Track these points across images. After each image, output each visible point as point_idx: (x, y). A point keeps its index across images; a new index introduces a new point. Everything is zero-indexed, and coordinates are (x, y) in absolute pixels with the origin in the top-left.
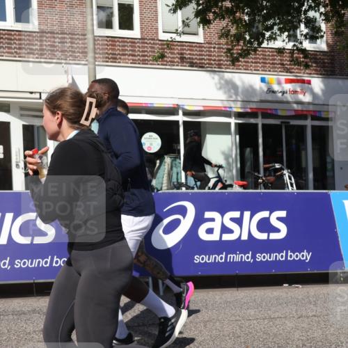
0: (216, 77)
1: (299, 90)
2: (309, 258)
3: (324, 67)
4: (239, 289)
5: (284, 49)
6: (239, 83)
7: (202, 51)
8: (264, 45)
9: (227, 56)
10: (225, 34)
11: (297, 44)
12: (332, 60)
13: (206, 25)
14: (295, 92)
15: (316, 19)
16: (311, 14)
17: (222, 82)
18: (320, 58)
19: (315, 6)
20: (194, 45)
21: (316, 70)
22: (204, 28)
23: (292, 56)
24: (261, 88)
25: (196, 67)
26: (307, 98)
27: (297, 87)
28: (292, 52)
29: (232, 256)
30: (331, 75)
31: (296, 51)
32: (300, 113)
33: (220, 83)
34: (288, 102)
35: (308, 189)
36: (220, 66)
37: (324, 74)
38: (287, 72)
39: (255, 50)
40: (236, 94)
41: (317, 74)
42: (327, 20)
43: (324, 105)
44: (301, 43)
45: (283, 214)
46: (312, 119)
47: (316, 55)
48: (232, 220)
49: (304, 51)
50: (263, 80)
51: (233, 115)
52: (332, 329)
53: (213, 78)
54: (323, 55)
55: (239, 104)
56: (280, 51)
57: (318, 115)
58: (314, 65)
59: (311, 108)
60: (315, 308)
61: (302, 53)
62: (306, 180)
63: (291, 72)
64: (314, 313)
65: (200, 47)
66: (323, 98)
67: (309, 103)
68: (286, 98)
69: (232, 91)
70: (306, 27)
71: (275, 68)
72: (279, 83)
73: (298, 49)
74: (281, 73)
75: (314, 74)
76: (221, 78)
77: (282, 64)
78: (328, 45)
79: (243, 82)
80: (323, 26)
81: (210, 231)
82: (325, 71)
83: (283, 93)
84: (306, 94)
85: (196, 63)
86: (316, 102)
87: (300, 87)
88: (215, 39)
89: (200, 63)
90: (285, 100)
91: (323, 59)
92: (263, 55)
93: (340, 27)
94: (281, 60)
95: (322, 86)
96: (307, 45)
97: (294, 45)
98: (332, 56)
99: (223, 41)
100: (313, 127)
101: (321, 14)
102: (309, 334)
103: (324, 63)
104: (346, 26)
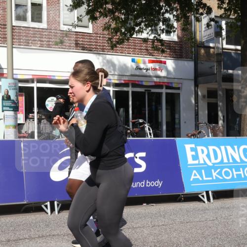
0: (101, 58)
1: (157, 67)
2: (160, 185)
3: (175, 52)
5: (148, 39)
6: (116, 62)
7: (91, 39)
8: (134, 36)
9: (108, 43)
10: (107, 27)
11: (156, 36)
12: (181, 47)
13: (94, 21)
14: (155, 69)
15: (170, 19)
16: (167, 15)
17: (105, 61)
18: (173, 46)
19: (170, 11)
20: (85, 34)
21: (170, 54)
22: (92, 22)
23: (153, 44)
24: (131, 66)
25: (87, 50)
26: (163, 74)
27: (157, 66)
28: (153, 41)
30: (180, 58)
31: (156, 41)
32: (158, 84)
33: (103, 62)
34: (150, 76)
35: (162, 137)
36: (103, 50)
37: (175, 57)
38: (150, 55)
39: (128, 40)
40: (114, 70)
41: (171, 57)
42: (178, 20)
43: (174, 78)
44: (159, 35)
45: (143, 154)
46: (166, 88)
47: (170, 44)
49: (161, 41)
50: (133, 61)
51: (111, 85)
52: (175, 234)
53: (98, 59)
54: (175, 44)
55: (116, 77)
56: (145, 40)
57: (170, 85)
58: (169, 51)
59: (166, 80)
60: (164, 220)
61: (160, 42)
62: (162, 131)
63: (153, 56)
64: (163, 223)
65: (89, 36)
66: (174, 73)
67: (164, 77)
68: (149, 73)
69: (112, 68)
70: (163, 24)
71: (142, 52)
72: (144, 63)
73: (157, 39)
74: (145, 56)
75: (168, 57)
76: (104, 59)
77: (147, 50)
78: (178, 37)
79: (119, 62)
80: (175, 24)
82: (176, 55)
83: (147, 70)
84: (163, 71)
85: (87, 47)
86: (169, 76)
87: (158, 65)
88: (100, 31)
89: (89, 48)
90: (148, 75)
91: (175, 47)
92: (134, 43)
93: (186, 25)
94: (146, 47)
95: (173, 65)
96: (164, 37)
97: (155, 37)
98: (180, 45)
99: (106, 32)
100: (167, 94)
101: (174, 15)
102: (159, 238)
103: (175, 49)
104: (191, 24)
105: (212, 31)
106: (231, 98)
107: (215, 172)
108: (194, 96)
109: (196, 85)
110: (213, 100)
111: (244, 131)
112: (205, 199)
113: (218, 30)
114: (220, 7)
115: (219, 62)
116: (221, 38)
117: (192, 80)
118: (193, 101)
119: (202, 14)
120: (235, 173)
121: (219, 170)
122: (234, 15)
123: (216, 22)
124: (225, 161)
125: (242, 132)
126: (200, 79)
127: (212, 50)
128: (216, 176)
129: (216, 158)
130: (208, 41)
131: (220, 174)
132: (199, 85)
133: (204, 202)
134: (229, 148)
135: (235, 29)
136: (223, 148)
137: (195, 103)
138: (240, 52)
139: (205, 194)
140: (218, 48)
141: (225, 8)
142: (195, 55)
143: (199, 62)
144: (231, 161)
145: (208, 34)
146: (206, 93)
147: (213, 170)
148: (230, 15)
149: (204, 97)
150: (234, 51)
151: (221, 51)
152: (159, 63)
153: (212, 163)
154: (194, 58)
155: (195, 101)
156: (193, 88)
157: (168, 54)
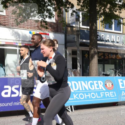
0: (11, 30)
3: (54, 29)
4: (18, 116)
5: (38, 21)
6: (20, 33)
7: (5, 19)
8: (30, 18)
9: (15, 22)
10: (14, 12)
11: (43, 19)
12: (57, 26)
13: (6, 8)
15: (51, 10)
16: (49, 7)
17: (14, 32)
18: (53, 25)
19: (51, 5)
20: (1, 16)
23: (41, 24)
24: (29, 36)
25: (2, 25)
28: (41, 22)
29: (15, 103)
30: (56, 32)
31: (43, 22)
33: (13, 33)
36: (12, 26)
37: (54, 32)
38: (40, 30)
39: (27, 20)
40: (19, 38)
41: (52, 31)
42: (55, 11)
44: (45, 19)
47: (51, 24)
48: (16, 89)
49: (46, 22)
50: (30, 33)
51: (18, 46)
53: (10, 31)
54: (54, 24)
55: (20, 42)
58: (50, 28)
63: (41, 30)
65: (4, 17)
69: (18, 36)
70: (47, 13)
71: (35, 28)
74: (37, 30)
75: (50, 31)
76: (13, 31)
77: (38, 27)
78: (56, 20)
79: (22, 33)
80: (54, 13)
81: (6, 93)
85: (2, 24)
87: (45, 36)
88: (10, 14)
89: (4, 24)
91: (54, 26)
92: (30, 22)
93: (60, 14)
94: (38, 25)
95: (53, 36)
96: (47, 20)
97: (42, 19)
99: (14, 15)
101: (53, 8)
103: (54, 27)
104: (62, 13)
105: (74, 18)
106: (84, 55)
107: (75, 95)
108: (64, 54)
109: (66, 48)
110: (74, 56)
111: (91, 73)
112: (70, 110)
113: (77, 17)
114: (78, 5)
115: (78, 35)
116: (79, 22)
117: (63, 45)
118: (64, 57)
119: (68, 8)
120: (86, 96)
121: (77, 94)
122: (86, 10)
123: (76, 13)
124: (81, 89)
125: (90, 74)
126: (68, 44)
127: (74, 28)
128: (75, 98)
129: (76, 88)
130: (72, 23)
131: (78, 96)
132: (68, 48)
133: (69, 112)
134: (82, 82)
135: (87, 17)
136: (79, 82)
137: (65, 58)
138: (89, 30)
139: (70, 107)
140: (77, 27)
141: (81, 5)
142: (65, 31)
143: (67, 35)
144: (84, 89)
145: (72, 19)
146: (71, 52)
147: (74, 95)
148: (84, 9)
149: (70, 54)
150: (86, 30)
151: (79, 29)
152: (45, 34)
153: (74, 91)
154: (64, 32)
155: (65, 57)
156: (64, 49)
157: (50, 30)
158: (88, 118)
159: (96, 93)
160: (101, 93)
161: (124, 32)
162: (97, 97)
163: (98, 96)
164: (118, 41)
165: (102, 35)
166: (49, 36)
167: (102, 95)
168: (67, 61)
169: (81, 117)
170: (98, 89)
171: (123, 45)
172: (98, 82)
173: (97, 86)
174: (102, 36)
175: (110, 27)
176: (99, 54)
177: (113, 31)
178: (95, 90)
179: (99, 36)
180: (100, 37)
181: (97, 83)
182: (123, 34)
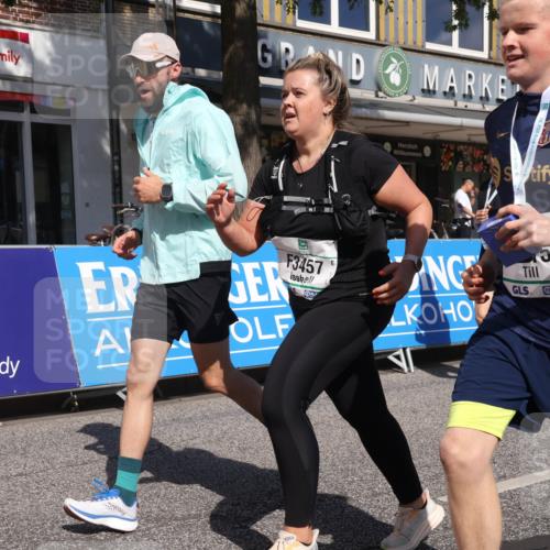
1: (5, 51)
2: (14, 371)
3: (53, 10)
21: (38, 15)
26: (21, 70)
27: (3, 46)
52: (49, 495)
58: (34, 5)
59: (30, 89)
67: (26, 80)
75: (34, 22)
84: (20, 61)
87: (8, 45)
100: (34, 126)
108: (108, 135)
118: (107, 149)
137: (113, 153)
138: (219, 21)
140: (164, 6)
149: (133, 136)
150: (209, 19)
151: (172, 14)
155: (112, 149)
157: (33, 14)
158: (216, 433)
159: (256, 319)
160: (277, 318)
161: (382, 37)
162: (261, 337)
163: (264, 333)
164: (355, 77)
165: (284, 45)
166: (27, 45)
167: (280, 327)
168: (120, 171)
169: (186, 431)
170: (264, 298)
171: (377, 96)
172: (261, 266)
173: (258, 285)
174: (283, 50)
175: (318, 10)
176: (273, 136)
177: (334, 27)
178: (248, 304)
179: (268, 51)
180: (274, 57)
181: (259, 273)
182: (377, 44)
